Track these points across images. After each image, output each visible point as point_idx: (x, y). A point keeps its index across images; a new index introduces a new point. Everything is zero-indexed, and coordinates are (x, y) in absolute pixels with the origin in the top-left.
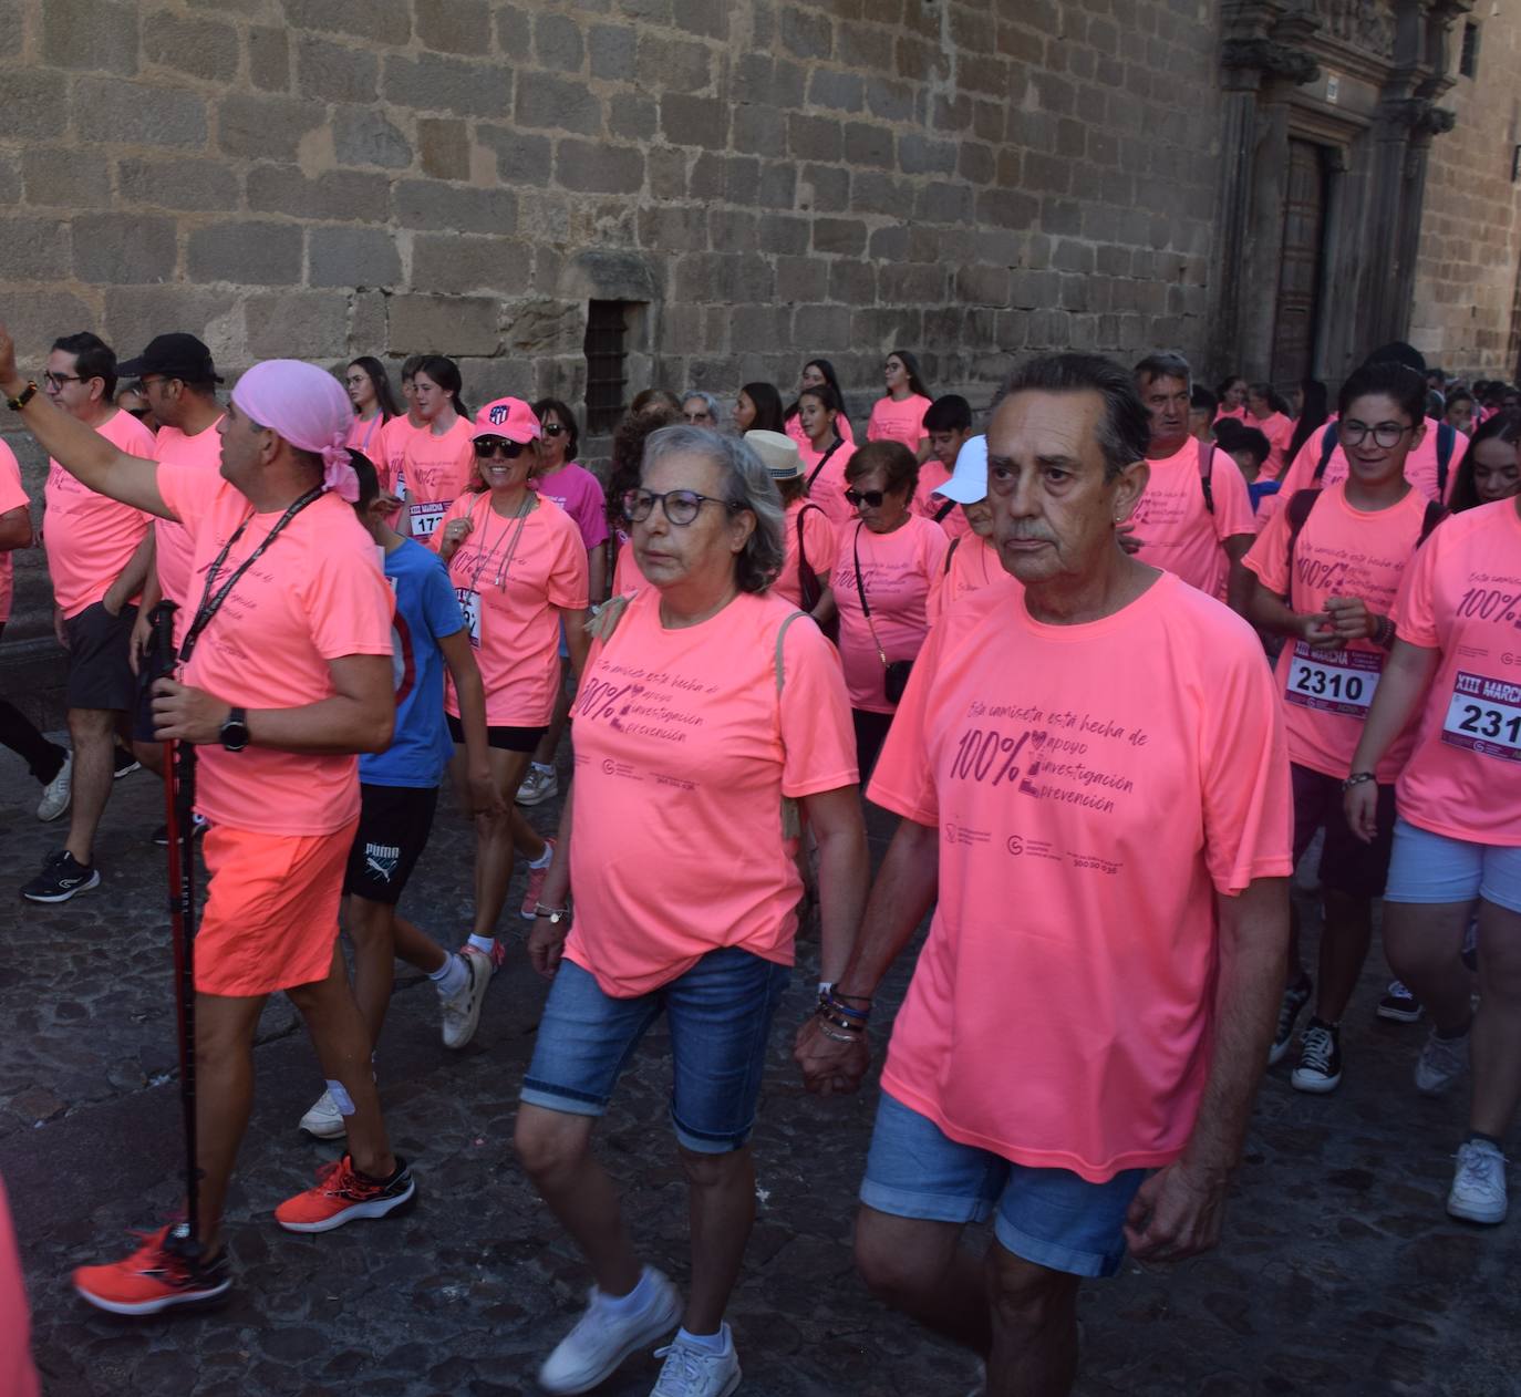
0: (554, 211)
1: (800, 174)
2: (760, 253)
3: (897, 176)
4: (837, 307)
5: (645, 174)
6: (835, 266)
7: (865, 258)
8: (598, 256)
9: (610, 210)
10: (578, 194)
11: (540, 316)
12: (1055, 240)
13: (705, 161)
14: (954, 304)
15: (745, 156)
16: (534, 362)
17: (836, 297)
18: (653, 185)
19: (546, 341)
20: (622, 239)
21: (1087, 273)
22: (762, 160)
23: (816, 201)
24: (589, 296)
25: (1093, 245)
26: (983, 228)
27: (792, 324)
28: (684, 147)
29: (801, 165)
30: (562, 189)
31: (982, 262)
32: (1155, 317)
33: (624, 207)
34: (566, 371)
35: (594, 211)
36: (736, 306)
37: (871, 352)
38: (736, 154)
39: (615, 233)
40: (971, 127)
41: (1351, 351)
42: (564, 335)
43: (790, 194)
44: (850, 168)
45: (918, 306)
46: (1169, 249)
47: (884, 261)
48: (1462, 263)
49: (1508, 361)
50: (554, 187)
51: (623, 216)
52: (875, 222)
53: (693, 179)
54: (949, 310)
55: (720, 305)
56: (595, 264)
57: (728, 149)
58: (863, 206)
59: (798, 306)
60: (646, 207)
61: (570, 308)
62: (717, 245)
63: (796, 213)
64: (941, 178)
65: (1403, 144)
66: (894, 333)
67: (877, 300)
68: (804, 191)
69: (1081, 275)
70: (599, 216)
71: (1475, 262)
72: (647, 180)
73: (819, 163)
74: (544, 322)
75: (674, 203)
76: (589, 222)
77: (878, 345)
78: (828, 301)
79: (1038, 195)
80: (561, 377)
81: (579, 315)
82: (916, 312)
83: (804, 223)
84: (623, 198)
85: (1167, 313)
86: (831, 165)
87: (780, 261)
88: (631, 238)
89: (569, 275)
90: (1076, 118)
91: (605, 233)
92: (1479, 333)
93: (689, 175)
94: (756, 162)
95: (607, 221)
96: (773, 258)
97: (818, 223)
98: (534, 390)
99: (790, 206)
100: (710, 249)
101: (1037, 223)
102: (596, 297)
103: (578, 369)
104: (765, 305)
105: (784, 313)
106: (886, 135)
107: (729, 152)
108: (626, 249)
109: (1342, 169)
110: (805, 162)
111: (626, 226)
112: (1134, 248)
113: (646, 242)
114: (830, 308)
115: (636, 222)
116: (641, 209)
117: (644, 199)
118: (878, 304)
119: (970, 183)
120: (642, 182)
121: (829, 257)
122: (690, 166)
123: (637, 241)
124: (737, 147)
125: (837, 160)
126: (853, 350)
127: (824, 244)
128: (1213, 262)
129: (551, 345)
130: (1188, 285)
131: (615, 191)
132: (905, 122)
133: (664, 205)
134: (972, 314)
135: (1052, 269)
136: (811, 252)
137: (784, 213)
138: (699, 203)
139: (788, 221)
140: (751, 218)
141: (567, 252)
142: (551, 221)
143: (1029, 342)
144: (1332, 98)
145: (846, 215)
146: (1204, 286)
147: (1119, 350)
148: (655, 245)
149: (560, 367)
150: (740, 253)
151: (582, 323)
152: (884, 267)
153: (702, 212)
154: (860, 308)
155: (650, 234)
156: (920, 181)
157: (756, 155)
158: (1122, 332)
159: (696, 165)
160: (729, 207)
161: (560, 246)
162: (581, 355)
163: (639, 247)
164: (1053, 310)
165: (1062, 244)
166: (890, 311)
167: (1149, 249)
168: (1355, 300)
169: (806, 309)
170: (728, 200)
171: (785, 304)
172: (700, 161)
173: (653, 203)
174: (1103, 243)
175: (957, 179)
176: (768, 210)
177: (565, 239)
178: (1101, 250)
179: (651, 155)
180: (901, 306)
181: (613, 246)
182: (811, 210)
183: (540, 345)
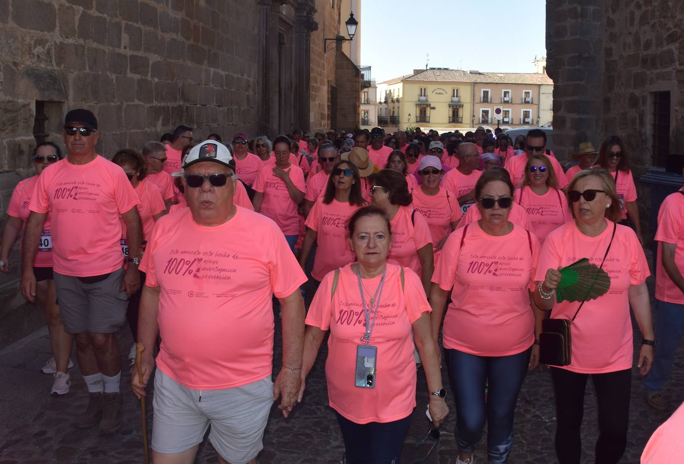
0: (12, 40)
1: (123, 29)
2: (109, 73)
3: (160, 33)
4: (140, 105)
5: (57, 20)
6: (139, 81)
7: (149, 78)
8: (37, 72)
9: (41, 42)
10: (24, 30)
11: (6, 111)
12: (212, 70)
13: (84, 16)
14: (181, 103)
15: (101, 15)
16: (5, 142)
17: (140, 100)
18: (61, 28)
19: (10, 128)
20: (47, 61)
21: (222, 87)
22: (108, 19)
23: (130, 45)
24: (35, 98)
25: (223, 73)
26: (189, 63)
27: (123, 115)
28: (74, 6)
29: (124, 23)
30: (15, 26)
31: (189, 81)
32: (243, 109)
33: (47, 41)
34: (25, 148)
35: (33, 42)
36: (100, 104)
37: (153, 130)
38: (97, 14)
39: (44, 57)
40: (184, 11)
41: (293, 122)
42: (21, 124)
43: (120, 40)
44: (142, 27)
45: (169, 104)
46: (245, 77)
47: (156, 80)
48: (316, 85)
49: (328, 125)
50: (11, 24)
51: (46, 47)
52: (154, 58)
53: (79, 26)
54: (179, 106)
55: (93, 104)
56: (36, 76)
57: (93, 10)
58: (148, 49)
59: (125, 104)
60: (58, 43)
61: (24, 106)
62: (91, 68)
63: (122, 51)
64: (174, 36)
65: (305, 34)
66: (161, 118)
67: (154, 101)
68: (125, 38)
69: (220, 88)
70: (35, 46)
71: (319, 85)
72: (58, 24)
73: (130, 23)
74: (9, 115)
75: (71, 41)
76: (30, 48)
77: (155, 126)
78: (136, 102)
79: (206, 47)
80: (21, 152)
81: (30, 110)
82: (168, 107)
83: (125, 57)
84: (47, 35)
85: (246, 107)
86: (135, 24)
87: (117, 78)
88: (51, 61)
89: (23, 84)
90: (217, 11)
91: (38, 57)
92: (321, 113)
93: (77, 24)
94: (105, 19)
95: (39, 50)
96: (113, 76)
97: (132, 57)
98: (6, 161)
99: (119, 47)
100: (87, 70)
101: (206, 62)
102: (39, 99)
103: (30, 146)
104: (112, 104)
105: (119, 108)
106: (155, 9)
107: (93, 12)
108: (49, 68)
109: (284, 43)
110: (125, 21)
111: (48, 53)
112: (235, 75)
113: (58, 64)
114: (137, 106)
115: (53, 51)
116: (55, 43)
117: (55, 37)
118: (155, 103)
119: (184, 40)
120: (55, 26)
121: (136, 77)
122: (77, 18)
123: (54, 63)
124: (98, 10)
125: (137, 23)
126: (146, 129)
127: (134, 70)
128: (258, 83)
129: (13, 131)
130: (251, 93)
131: (42, 31)
132: (161, 5)
133: (67, 41)
134: (187, 107)
135: (212, 85)
136: (129, 75)
137: (117, 50)
138: (81, 41)
139: (119, 55)
140: (104, 52)
141: (19, 68)
142: (10, 47)
143: (206, 122)
144: (284, 13)
145: (140, 54)
146: (255, 94)
147: (233, 125)
148: (62, 66)
149: (20, 146)
150: (100, 73)
151: (32, 115)
152: (156, 83)
153: (83, 47)
154: (149, 106)
155: (60, 60)
156: (168, 37)
157: (105, 16)
158: (234, 116)
159: (80, 18)
160: (95, 45)
161: (15, 64)
162: (32, 137)
163: (55, 68)
164: (213, 106)
165: (214, 73)
166: (159, 107)
167: (240, 76)
168: (293, 100)
169: (128, 106)
170: (94, 41)
171: (120, 103)
172: (82, 16)
173: (61, 39)
174: (227, 73)
175: (180, 38)
176: (111, 48)
177: (18, 59)
178: (227, 76)
179: (59, 9)
180: (163, 104)
181: (43, 65)
182: (128, 49)
183: (7, 131)
